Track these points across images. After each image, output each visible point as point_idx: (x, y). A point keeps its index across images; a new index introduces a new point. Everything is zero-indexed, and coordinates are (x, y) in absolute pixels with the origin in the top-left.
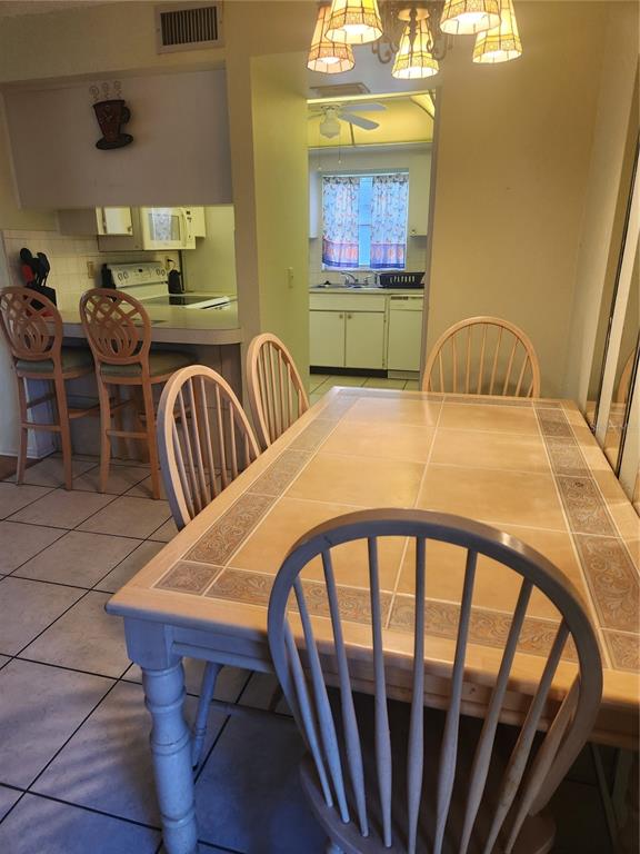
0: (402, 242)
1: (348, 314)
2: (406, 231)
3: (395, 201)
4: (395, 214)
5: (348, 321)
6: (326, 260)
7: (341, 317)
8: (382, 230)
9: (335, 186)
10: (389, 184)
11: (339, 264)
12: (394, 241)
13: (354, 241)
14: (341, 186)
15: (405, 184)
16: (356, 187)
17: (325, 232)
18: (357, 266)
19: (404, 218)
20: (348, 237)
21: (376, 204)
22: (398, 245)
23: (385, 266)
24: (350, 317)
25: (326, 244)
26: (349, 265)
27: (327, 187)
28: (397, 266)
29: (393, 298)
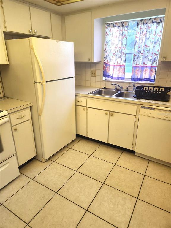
0: (154, 65)
1: (111, 113)
2: (158, 57)
3: (152, 36)
4: (151, 46)
5: (111, 117)
6: (105, 75)
7: (106, 114)
8: (141, 57)
9: (112, 29)
10: (149, 25)
11: (112, 77)
12: (149, 64)
13: (122, 63)
14: (116, 28)
15: (161, 24)
16: (126, 29)
17: (105, 58)
18: (123, 78)
19: (158, 48)
20: (119, 60)
21: (138, 39)
22: (151, 67)
23: (141, 80)
24: (112, 115)
25: (106, 65)
26: (118, 78)
27: (107, 30)
28: (149, 80)
29: (143, 107)
